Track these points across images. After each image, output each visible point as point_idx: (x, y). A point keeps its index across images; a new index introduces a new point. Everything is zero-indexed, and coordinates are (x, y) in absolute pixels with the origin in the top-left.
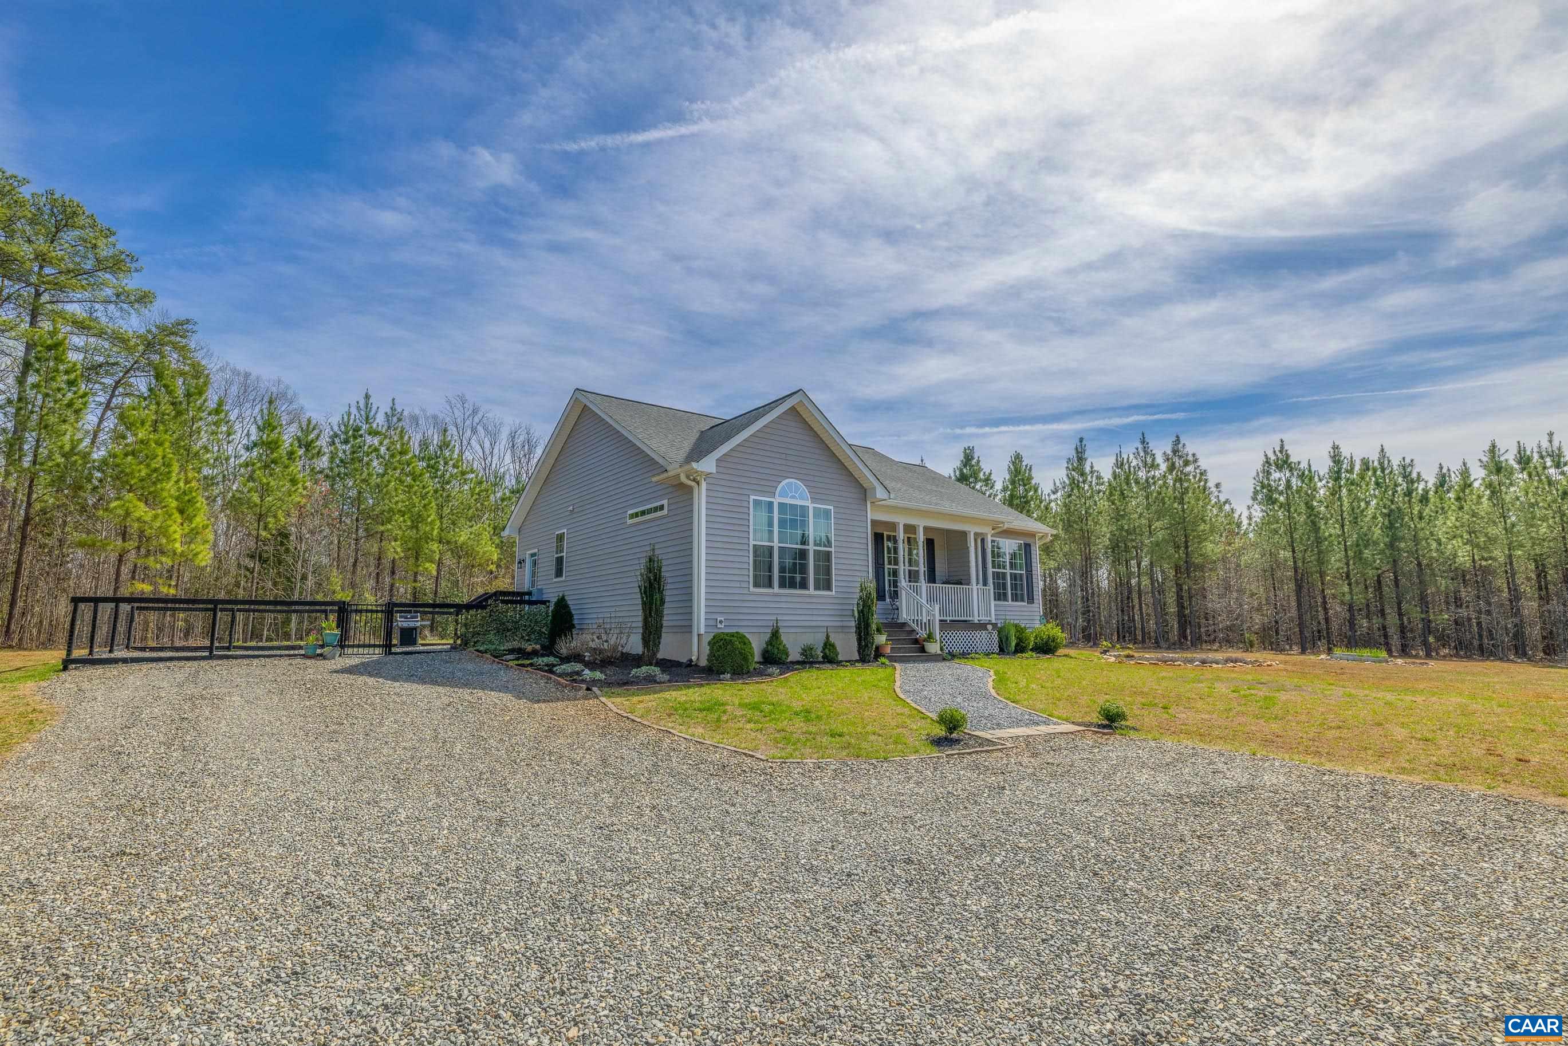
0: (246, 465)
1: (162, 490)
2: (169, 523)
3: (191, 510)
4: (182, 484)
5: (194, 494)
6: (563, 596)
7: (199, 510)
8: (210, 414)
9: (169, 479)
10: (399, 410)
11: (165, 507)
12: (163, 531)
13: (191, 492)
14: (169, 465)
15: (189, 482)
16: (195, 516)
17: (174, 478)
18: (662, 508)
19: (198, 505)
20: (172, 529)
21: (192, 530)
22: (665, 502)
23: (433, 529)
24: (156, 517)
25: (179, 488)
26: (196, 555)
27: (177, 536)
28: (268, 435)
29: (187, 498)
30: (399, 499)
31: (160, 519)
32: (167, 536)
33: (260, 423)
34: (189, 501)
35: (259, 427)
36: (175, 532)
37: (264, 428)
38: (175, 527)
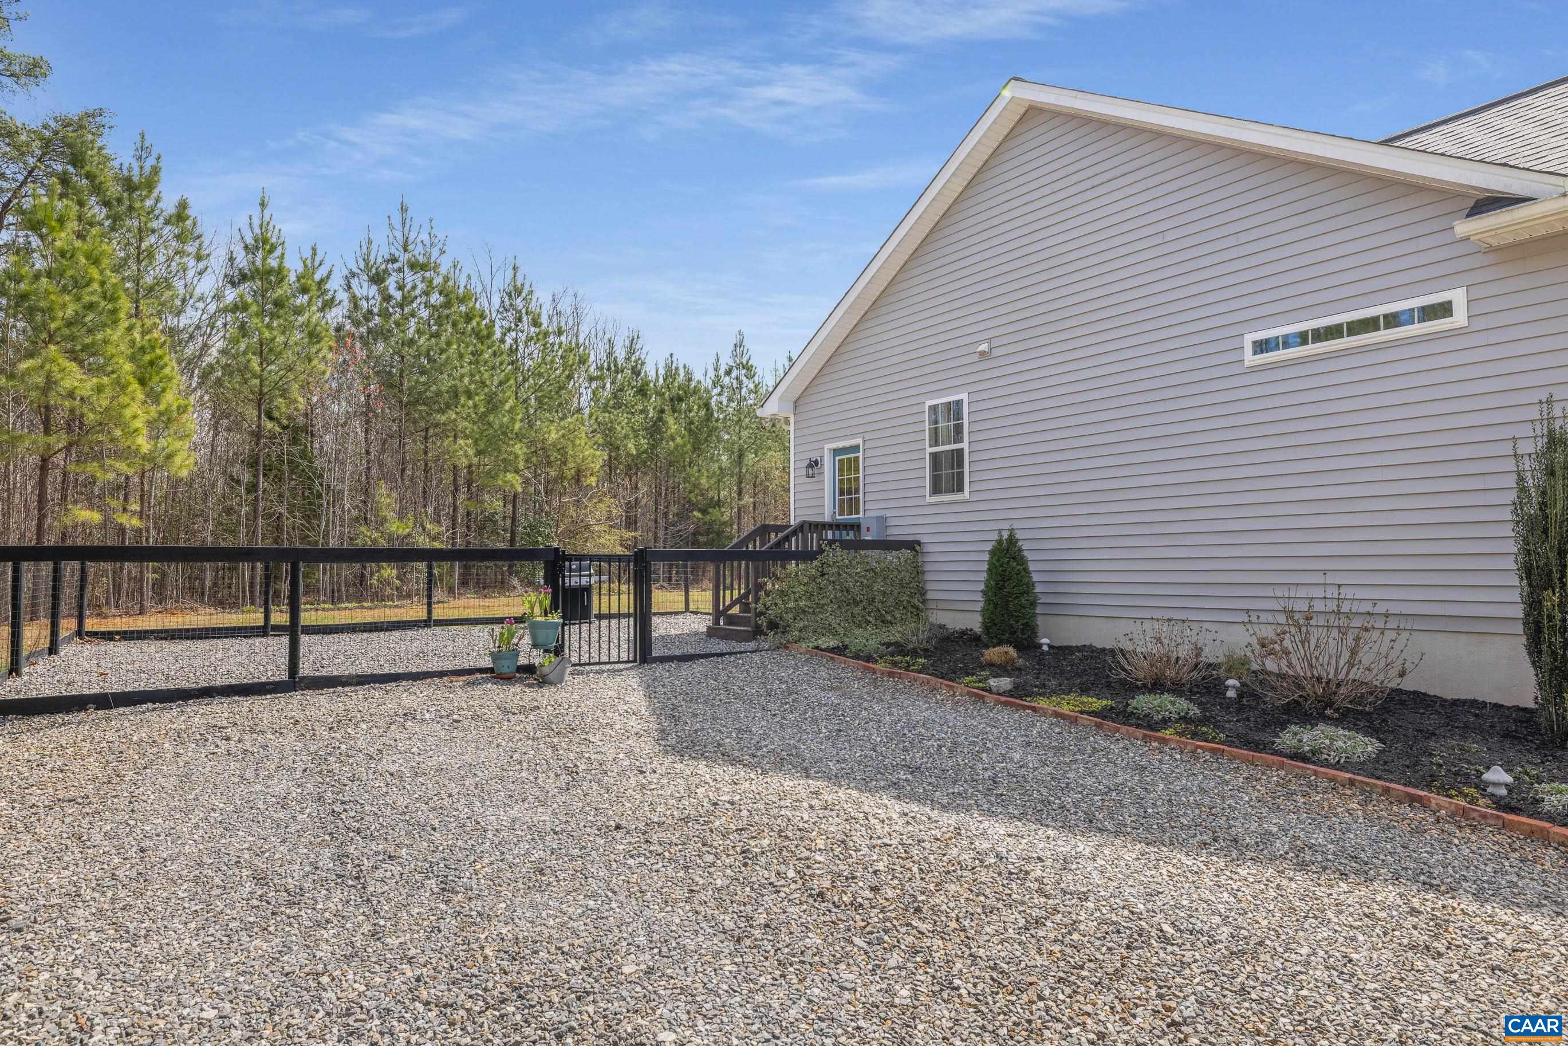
0: (235, 308)
1: (105, 342)
2: (124, 399)
3: (156, 379)
4: (137, 335)
5: (158, 351)
6: (1012, 541)
7: (170, 379)
8: (167, 222)
9: (115, 322)
10: (441, 236)
11: (113, 372)
12: (112, 417)
13: (153, 348)
14: (113, 299)
15: (149, 332)
16: (164, 390)
17: (125, 324)
18: (1445, 309)
19: (167, 371)
20: (128, 413)
21: (161, 414)
22: (1458, 297)
23: (513, 420)
24: (99, 389)
25: (133, 342)
26: (169, 457)
27: (138, 424)
28: (264, 259)
29: (147, 358)
30: (463, 375)
31: (108, 392)
32: (119, 421)
33: (249, 240)
34: (152, 363)
35: (246, 247)
36: (135, 417)
37: (257, 248)
38: (134, 408)
